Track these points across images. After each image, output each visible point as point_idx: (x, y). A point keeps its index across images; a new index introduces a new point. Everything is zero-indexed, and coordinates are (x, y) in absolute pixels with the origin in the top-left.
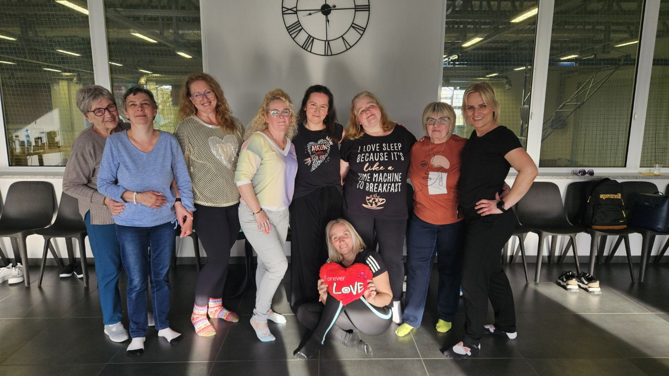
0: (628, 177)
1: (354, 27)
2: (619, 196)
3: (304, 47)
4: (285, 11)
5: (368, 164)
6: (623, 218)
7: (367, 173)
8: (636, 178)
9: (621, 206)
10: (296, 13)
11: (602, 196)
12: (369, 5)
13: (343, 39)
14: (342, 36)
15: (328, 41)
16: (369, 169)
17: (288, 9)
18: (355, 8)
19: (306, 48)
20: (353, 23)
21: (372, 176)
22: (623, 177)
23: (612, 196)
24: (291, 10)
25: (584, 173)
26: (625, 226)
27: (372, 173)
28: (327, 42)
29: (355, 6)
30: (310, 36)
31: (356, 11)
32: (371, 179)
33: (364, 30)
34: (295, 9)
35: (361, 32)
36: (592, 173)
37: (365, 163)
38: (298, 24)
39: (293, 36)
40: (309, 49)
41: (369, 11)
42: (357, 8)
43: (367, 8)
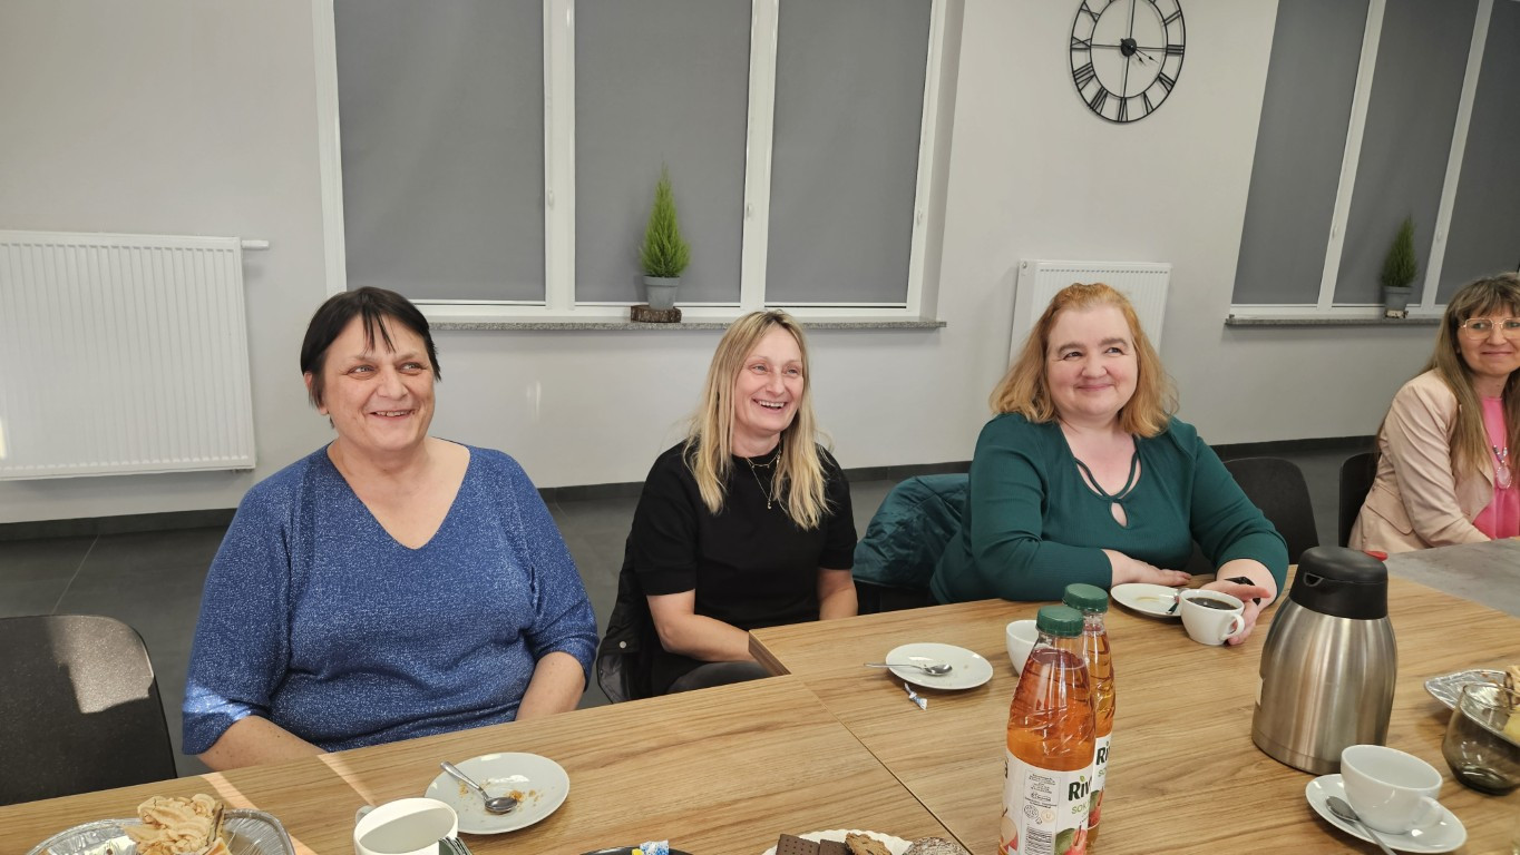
1: (1161, 80)
3: (1093, 106)
4: (1076, 45)
10: (1089, 48)
12: (1184, 47)
13: (1145, 96)
14: (1144, 93)
15: (1125, 99)
17: (1080, 42)
18: (1167, 49)
19: (1095, 108)
20: (1160, 73)
24: (1083, 42)
29: (1167, 45)
30: (1102, 89)
31: (1166, 53)
33: (1173, 83)
34: (1089, 43)
35: (1170, 88)
38: (1089, 67)
39: (1081, 87)
40: (1099, 111)
41: (1183, 54)
42: (1169, 50)
43: (1181, 50)
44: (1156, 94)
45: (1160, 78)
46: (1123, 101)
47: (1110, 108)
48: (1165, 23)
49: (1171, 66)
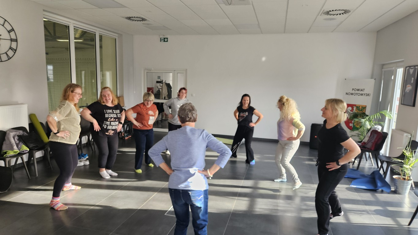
1: (11, 49)
5: (110, 118)
7: (109, 121)
12: (17, 39)
13: (7, 54)
14: (6, 53)
16: (110, 120)
20: (11, 47)
21: (110, 123)
27: (111, 121)
32: (110, 124)
33: (16, 50)
35: (14, 51)
37: (109, 118)
41: (17, 42)
42: (12, 40)
43: (16, 40)
44: (11, 53)
45: (11, 48)
48: (9, 32)
49: (14, 45)
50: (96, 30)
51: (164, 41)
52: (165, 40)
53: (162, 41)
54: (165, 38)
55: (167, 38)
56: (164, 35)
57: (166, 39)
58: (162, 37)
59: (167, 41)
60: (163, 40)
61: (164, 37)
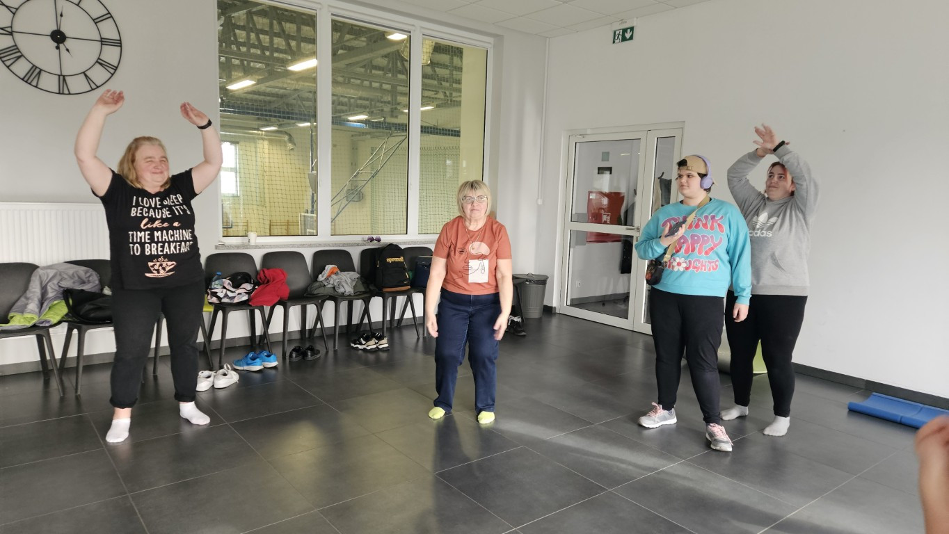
0: (409, 243)
1: (101, 64)
2: (401, 259)
3: (26, 79)
5: (147, 220)
6: (406, 279)
7: (145, 231)
8: (415, 243)
9: (404, 268)
10: (11, 34)
11: (389, 260)
12: (120, 40)
13: (86, 76)
14: (84, 73)
15: (64, 76)
16: (149, 226)
18: (101, 41)
19: (29, 81)
20: (99, 59)
21: (152, 235)
22: (405, 243)
23: (396, 259)
24: (2, 29)
25: (372, 240)
26: (409, 287)
27: (152, 230)
28: (61, 78)
29: (101, 38)
30: (34, 67)
31: (102, 44)
32: (152, 238)
33: (116, 68)
34: (9, 30)
35: (112, 71)
36: (379, 240)
38: (15, 48)
39: (8, 63)
40: (34, 83)
41: (121, 46)
42: (103, 42)
43: (118, 43)
44: (98, 74)
45: (100, 62)
46: (63, 79)
47: (49, 82)
48: (96, 21)
49: (110, 54)
50: (413, 25)
51: (624, 39)
52: (625, 35)
53: (618, 41)
54: (625, 31)
55: (632, 29)
56: (622, 21)
57: (629, 30)
58: (619, 27)
59: (631, 38)
60: (620, 37)
61: (625, 26)
